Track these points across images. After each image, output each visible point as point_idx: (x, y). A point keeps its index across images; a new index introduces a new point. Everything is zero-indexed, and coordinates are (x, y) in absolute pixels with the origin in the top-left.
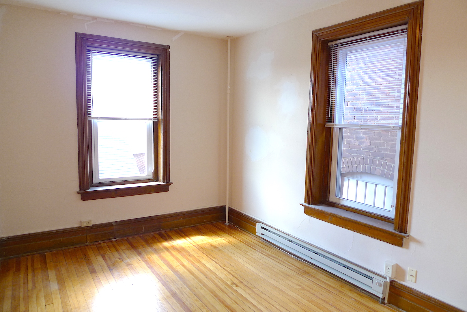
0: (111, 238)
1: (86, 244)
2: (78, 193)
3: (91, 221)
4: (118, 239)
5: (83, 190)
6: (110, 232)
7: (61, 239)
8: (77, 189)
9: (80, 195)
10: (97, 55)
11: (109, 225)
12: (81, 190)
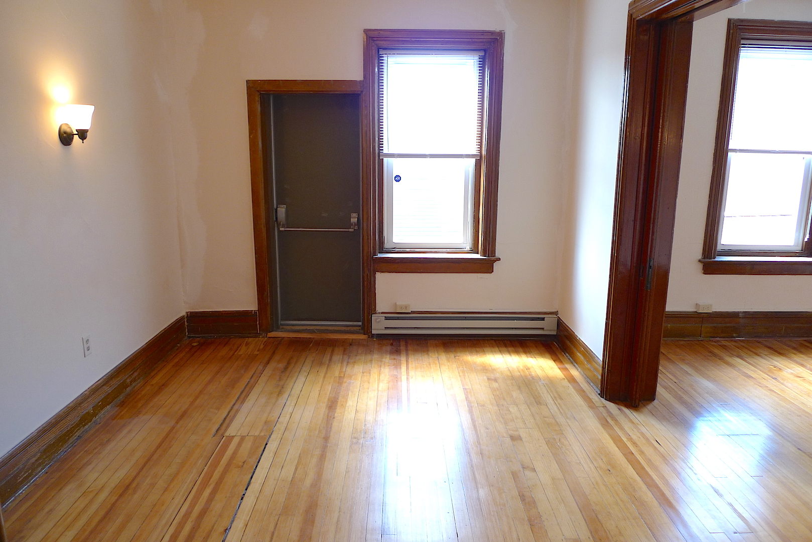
0: (734, 335)
1: (701, 339)
2: (700, 261)
3: (711, 305)
4: (743, 339)
5: (707, 258)
6: (734, 327)
7: (669, 325)
8: (700, 256)
9: (701, 266)
10: (748, 51)
11: (734, 315)
12: (704, 258)
